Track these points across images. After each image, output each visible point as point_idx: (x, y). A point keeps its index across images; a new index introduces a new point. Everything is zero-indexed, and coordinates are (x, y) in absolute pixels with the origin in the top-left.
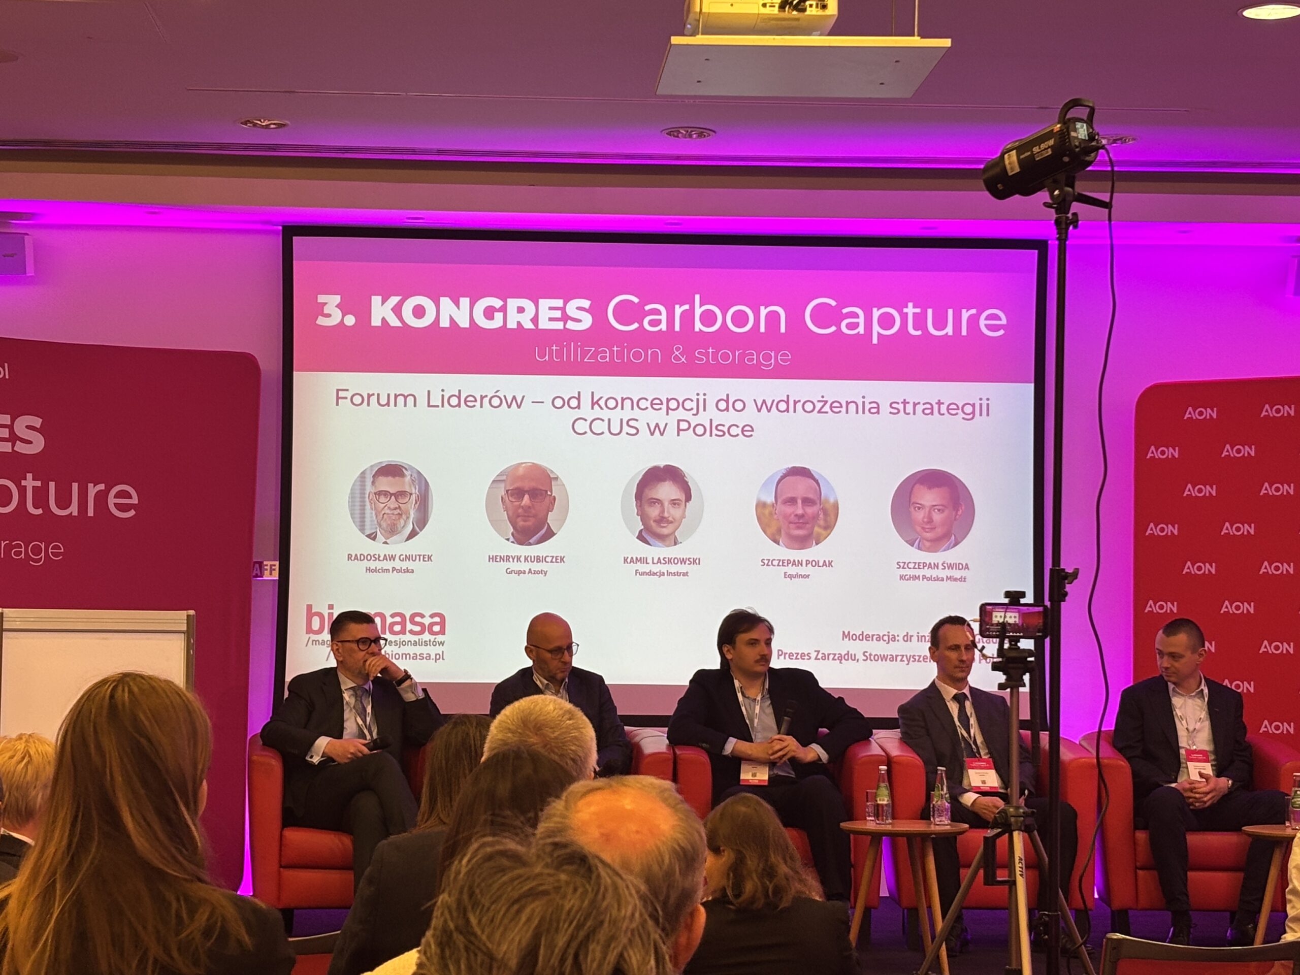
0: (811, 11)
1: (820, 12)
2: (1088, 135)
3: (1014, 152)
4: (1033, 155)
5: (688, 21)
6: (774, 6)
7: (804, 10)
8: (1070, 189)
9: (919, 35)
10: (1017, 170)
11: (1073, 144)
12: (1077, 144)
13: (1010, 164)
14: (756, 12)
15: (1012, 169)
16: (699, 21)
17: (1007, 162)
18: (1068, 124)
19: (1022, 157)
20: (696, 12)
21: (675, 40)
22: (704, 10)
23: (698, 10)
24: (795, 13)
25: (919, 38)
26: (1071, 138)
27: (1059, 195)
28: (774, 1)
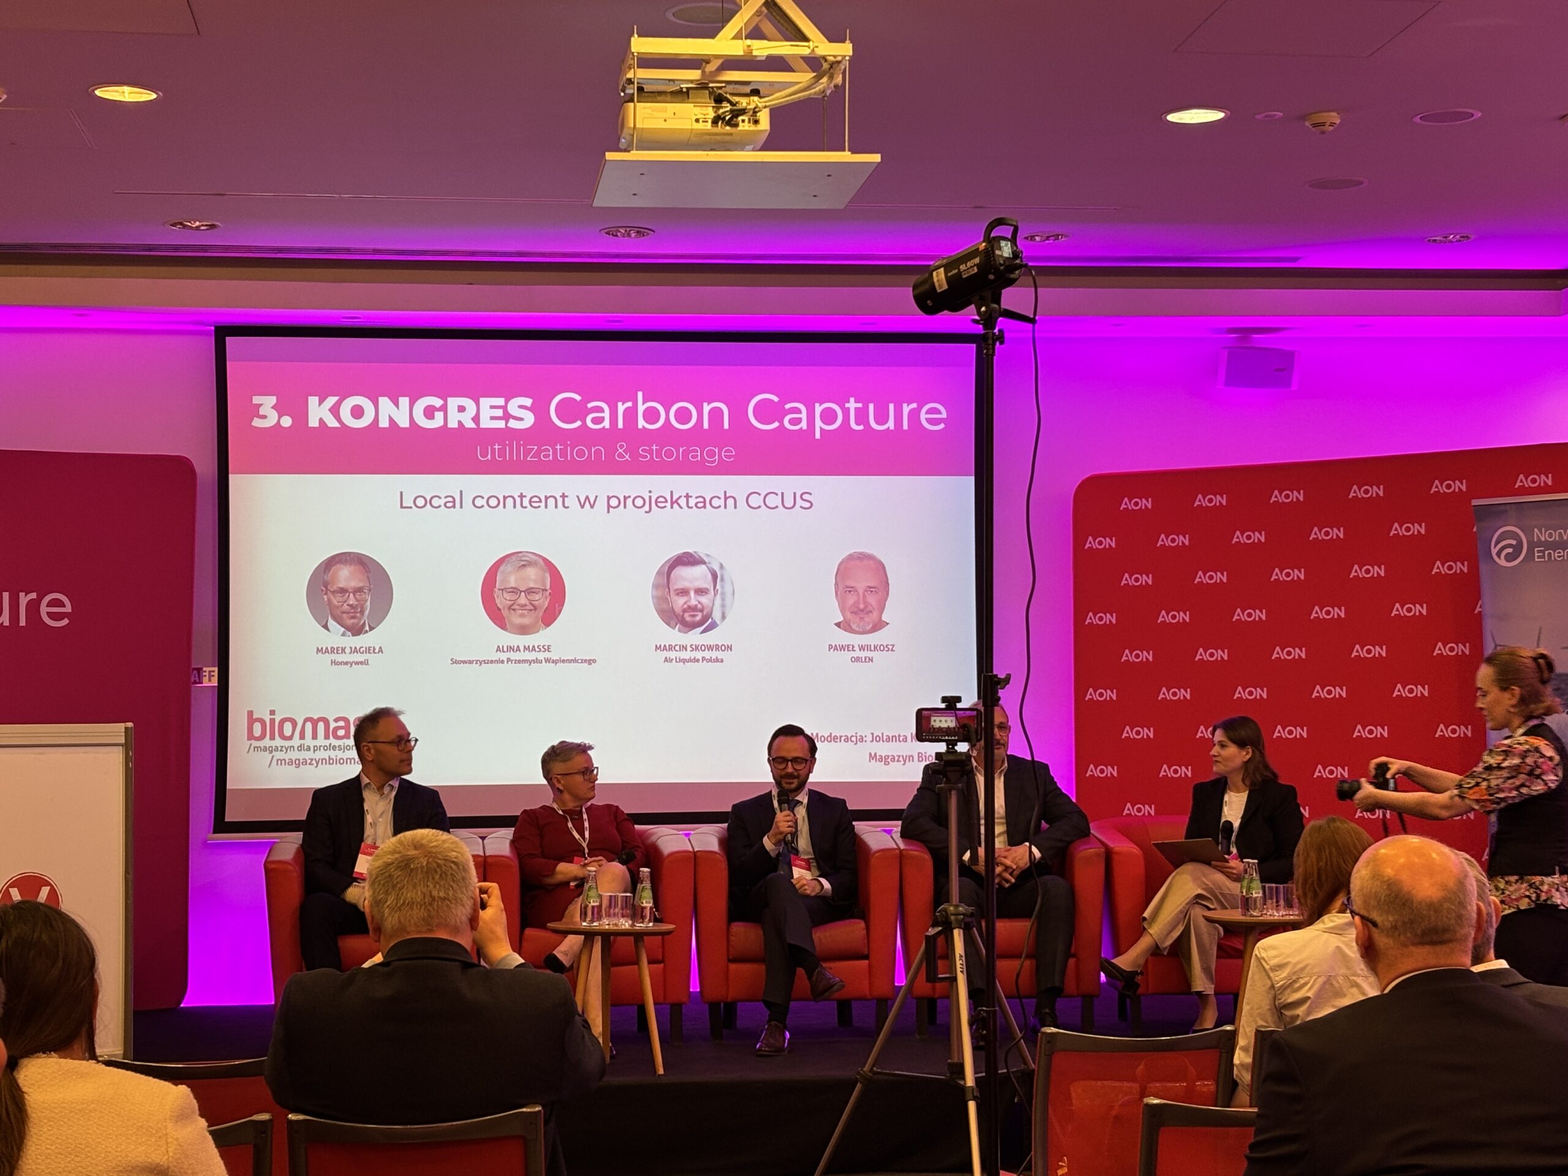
0: (743, 126)
1: (753, 128)
2: (1013, 252)
3: (942, 269)
4: (960, 273)
5: (623, 135)
6: (707, 122)
7: (737, 125)
8: (996, 306)
9: (849, 150)
10: (945, 287)
11: (998, 263)
12: (1002, 262)
13: (938, 281)
14: (690, 127)
15: (940, 286)
16: (633, 135)
17: (935, 280)
18: (993, 243)
19: (949, 274)
20: (630, 128)
21: (610, 156)
22: (637, 126)
23: (632, 125)
24: (728, 128)
25: (850, 153)
26: (996, 258)
27: (985, 312)
28: (706, 117)
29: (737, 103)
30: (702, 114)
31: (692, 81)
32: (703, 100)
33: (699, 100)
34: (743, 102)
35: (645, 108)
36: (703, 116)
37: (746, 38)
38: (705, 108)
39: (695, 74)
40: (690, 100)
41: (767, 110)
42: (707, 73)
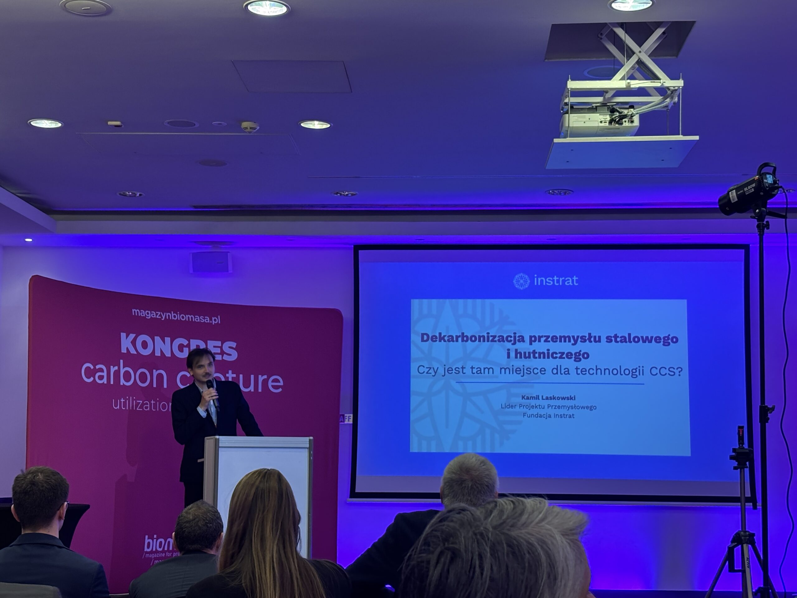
0: (625, 124)
1: (630, 125)
2: (773, 181)
3: (734, 191)
4: (744, 192)
5: (562, 131)
6: (606, 122)
7: (622, 124)
8: (764, 209)
9: (682, 135)
10: (736, 200)
11: (765, 186)
12: (767, 186)
14: (597, 125)
15: (733, 200)
16: (568, 131)
17: (731, 196)
18: (762, 176)
19: (738, 193)
20: (566, 126)
21: (556, 140)
22: (570, 126)
24: (617, 125)
26: (764, 183)
27: (758, 212)
28: (606, 120)
29: (622, 112)
30: (604, 119)
31: (598, 103)
32: (604, 112)
33: (602, 112)
34: (625, 112)
35: (574, 116)
36: (604, 120)
37: (627, 79)
38: (605, 116)
39: (600, 99)
40: (597, 112)
41: (637, 116)
42: (606, 99)
